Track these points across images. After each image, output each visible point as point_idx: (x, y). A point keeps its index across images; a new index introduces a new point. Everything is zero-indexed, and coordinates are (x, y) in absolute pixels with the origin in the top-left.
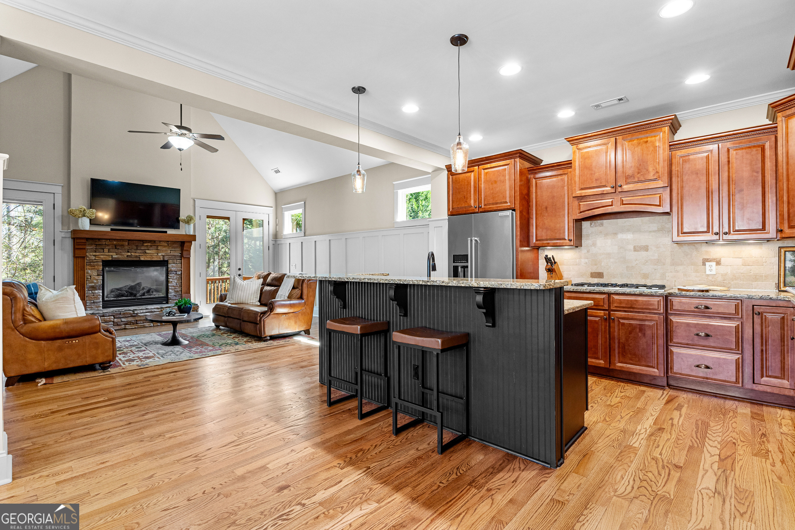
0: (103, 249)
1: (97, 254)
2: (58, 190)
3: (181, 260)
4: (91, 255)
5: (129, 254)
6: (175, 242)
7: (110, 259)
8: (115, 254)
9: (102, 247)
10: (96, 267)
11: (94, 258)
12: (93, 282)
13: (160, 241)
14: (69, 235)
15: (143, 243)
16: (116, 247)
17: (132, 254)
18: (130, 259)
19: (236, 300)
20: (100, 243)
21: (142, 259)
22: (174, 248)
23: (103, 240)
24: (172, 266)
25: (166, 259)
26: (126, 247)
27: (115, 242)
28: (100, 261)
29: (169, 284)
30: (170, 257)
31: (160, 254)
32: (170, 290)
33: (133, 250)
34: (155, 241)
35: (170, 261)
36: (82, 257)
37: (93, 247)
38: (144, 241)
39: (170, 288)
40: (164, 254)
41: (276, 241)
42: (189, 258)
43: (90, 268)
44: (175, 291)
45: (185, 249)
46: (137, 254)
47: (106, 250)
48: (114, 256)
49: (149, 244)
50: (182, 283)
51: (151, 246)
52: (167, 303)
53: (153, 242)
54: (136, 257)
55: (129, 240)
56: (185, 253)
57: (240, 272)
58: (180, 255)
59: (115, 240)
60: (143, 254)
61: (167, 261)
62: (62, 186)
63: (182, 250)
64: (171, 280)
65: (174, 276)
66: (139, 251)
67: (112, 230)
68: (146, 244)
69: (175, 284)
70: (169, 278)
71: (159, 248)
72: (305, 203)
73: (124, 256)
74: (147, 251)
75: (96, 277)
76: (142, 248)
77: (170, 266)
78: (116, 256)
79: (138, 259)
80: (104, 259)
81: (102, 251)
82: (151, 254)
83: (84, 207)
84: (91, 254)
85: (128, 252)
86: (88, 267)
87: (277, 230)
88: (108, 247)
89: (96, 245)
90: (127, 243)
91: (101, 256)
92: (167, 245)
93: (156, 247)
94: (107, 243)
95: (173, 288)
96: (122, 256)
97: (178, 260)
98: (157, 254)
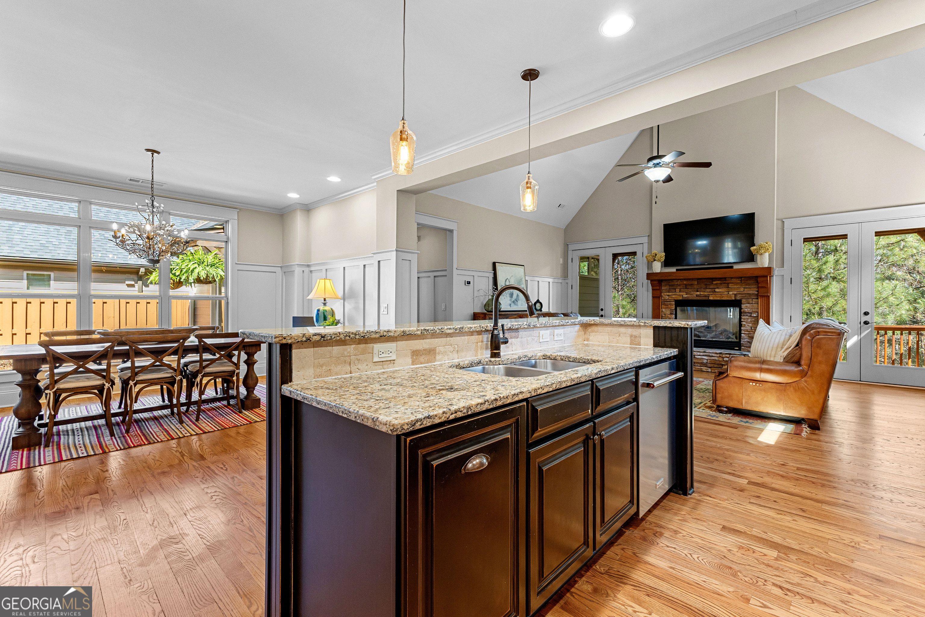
0: (675, 289)
1: (670, 294)
2: (645, 240)
3: (758, 299)
4: (665, 296)
5: (698, 293)
6: (750, 278)
7: (681, 298)
8: (685, 293)
9: (674, 288)
10: (670, 307)
11: (667, 297)
13: (732, 278)
15: (712, 281)
16: (686, 286)
17: (701, 293)
18: (699, 298)
20: (673, 283)
21: (711, 298)
22: (749, 284)
23: (675, 281)
24: (747, 306)
25: (738, 298)
26: (696, 287)
27: (685, 282)
28: (672, 300)
29: (742, 328)
30: (744, 295)
31: (731, 293)
32: (742, 335)
33: (702, 290)
35: (743, 301)
36: (659, 297)
37: (667, 287)
39: (743, 332)
40: (735, 293)
42: (768, 297)
43: (665, 307)
44: (749, 336)
45: (762, 285)
46: (706, 293)
47: (678, 290)
48: (684, 296)
49: (719, 282)
51: (721, 284)
52: (740, 350)
54: (705, 296)
55: (697, 279)
56: (762, 291)
57: (866, 318)
58: (756, 293)
59: (685, 279)
60: (711, 293)
61: (740, 301)
62: (647, 235)
63: (760, 287)
64: (744, 323)
65: (748, 319)
66: (708, 290)
67: (677, 270)
68: (715, 283)
69: (749, 328)
70: (742, 320)
71: (730, 286)
73: (693, 295)
74: (717, 290)
75: (669, 316)
76: (712, 287)
77: (743, 306)
78: (686, 296)
79: (706, 298)
80: (676, 299)
81: (674, 291)
82: (721, 293)
83: (656, 252)
84: (665, 294)
85: (698, 291)
86: (663, 306)
88: (679, 287)
89: (669, 285)
90: (696, 282)
91: (674, 296)
92: (739, 282)
93: (726, 285)
94: (679, 282)
95: (747, 333)
96: (692, 296)
97: (753, 300)
98: (727, 293)
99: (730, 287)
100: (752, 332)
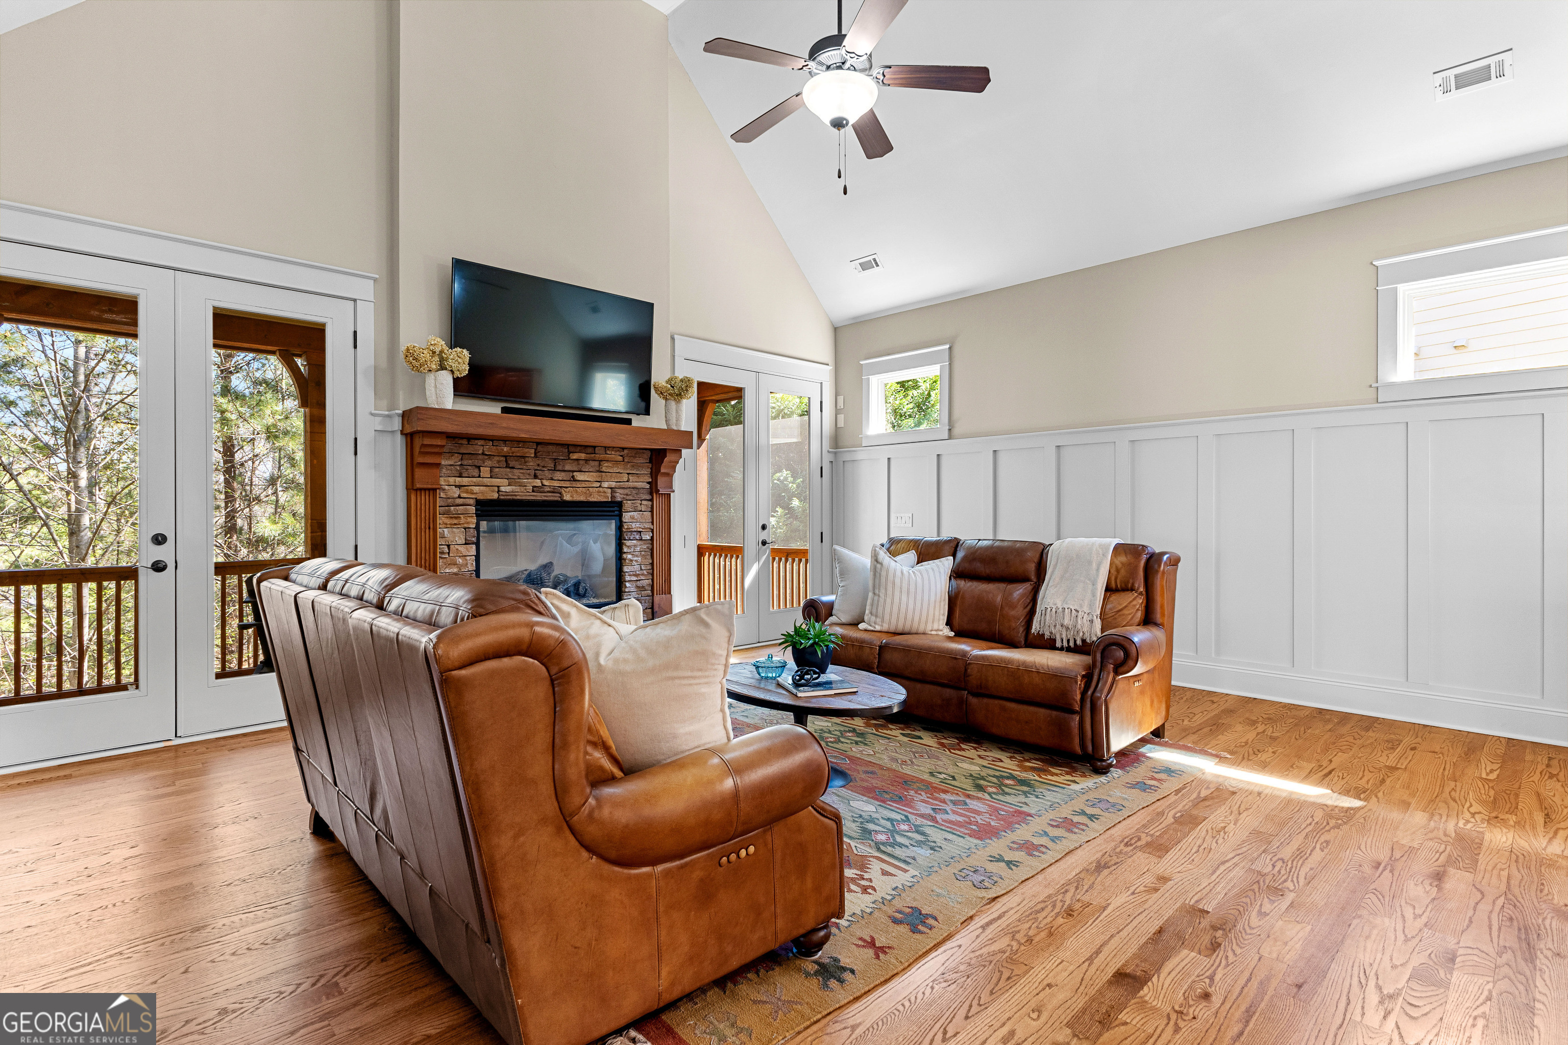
0: (479, 467)
1: (465, 481)
2: (365, 290)
3: (651, 500)
4: (449, 486)
5: (538, 483)
6: (638, 451)
7: (495, 496)
8: (506, 482)
9: (476, 463)
10: (463, 521)
11: (456, 492)
12: (455, 564)
13: (606, 448)
14: (397, 424)
15: (570, 453)
16: (507, 462)
17: (546, 483)
18: (539, 497)
19: (894, 621)
20: (470, 449)
21: (567, 497)
22: (637, 466)
23: (480, 442)
24: (632, 517)
25: (618, 498)
26: (532, 464)
27: (507, 449)
28: (471, 501)
29: (626, 569)
30: (627, 491)
31: (605, 485)
32: (628, 584)
33: (547, 473)
34: (594, 447)
35: (628, 505)
36: (429, 490)
37: (454, 460)
38: (569, 447)
39: (628, 578)
40: (613, 484)
41: (835, 453)
42: (669, 497)
43: (448, 521)
44: (637, 587)
45: (663, 470)
46: (556, 484)
47: (485, 471)
48: (502, 489)
49: (583, 456)
50: (652, 564)
51: (586, 461)
53: (590, 450)
54: (554, 491)
55: (538, 444)
56: (661, 481)
57: (763, 535)
58: (648, 486)
59: (505, 440)
60: (567, 484)
61: (620, 505)
62: (375, 280)
63: (655, 473)
64: (629, 556)
65: (635, 546)
66: (559, 476)
67: (505, 410)
68: (575, 456)
69: (637, 567)
70: (625, 550)
71: (605, 466)
72: (950, 348)
73: (527, 487)
74: (579, 476)
75: (462, 549)
76: (567, 468)
77: (626, 517)
78: (508, 489)
79: (555, 497)
80: (480, 497)
81: (476, 473)
82: (587, 484)
83: (441, 342)
84: (452, 480)
85: (536, 477)
86: (443, 519)
87: (841, 424)
88: (488, 463)
89: (463, 454)
90: (533, 451)
91: (476, 489)
92: (620, 458)
93: (597, 463)
94: (488, 448)
95: (634, 578)
96: (523, 489)
97: (644, 502)
98: (598, 484)
99: (604, 469)
100: (643, 575)
